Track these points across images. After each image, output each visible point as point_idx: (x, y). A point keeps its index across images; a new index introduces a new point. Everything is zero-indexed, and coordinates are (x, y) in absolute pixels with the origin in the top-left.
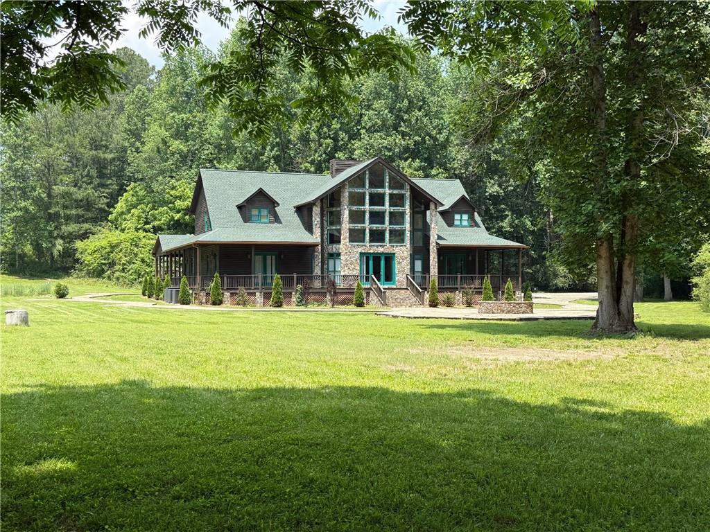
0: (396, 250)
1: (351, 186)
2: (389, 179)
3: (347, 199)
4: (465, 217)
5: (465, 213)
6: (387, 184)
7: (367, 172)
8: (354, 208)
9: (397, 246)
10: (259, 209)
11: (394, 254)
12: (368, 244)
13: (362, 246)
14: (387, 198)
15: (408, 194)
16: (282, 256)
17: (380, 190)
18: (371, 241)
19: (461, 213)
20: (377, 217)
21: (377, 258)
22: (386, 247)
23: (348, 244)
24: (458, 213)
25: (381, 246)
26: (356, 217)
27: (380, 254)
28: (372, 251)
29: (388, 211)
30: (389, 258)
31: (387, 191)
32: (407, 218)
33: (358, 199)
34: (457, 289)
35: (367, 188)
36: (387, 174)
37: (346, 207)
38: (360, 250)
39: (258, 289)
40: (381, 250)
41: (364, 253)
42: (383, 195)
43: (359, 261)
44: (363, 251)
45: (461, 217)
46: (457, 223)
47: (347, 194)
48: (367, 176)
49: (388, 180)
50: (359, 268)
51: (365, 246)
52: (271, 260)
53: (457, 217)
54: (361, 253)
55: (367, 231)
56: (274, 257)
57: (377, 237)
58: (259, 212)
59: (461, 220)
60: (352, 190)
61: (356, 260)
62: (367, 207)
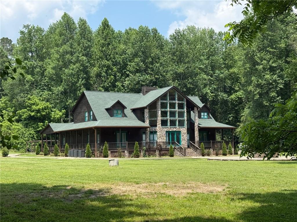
0: (181, 129)
3: (160, 106)
4: (206, 114)
5: (206, 112)
6: (177, 99)
7: (168, 93)
8: (163, 110)
9: (181, 128)
10: (117, 110)
11: (180, 131)
13: (167, 128)
14: (177, 105)
15: (185, 103)
16: (129, 133)
18: (170, 125)
19: (204, 112)
20: (173, 114)
21: (173, 133)
22: (177, 128)
23: (161, 127)
24: (203, 112)
25: (175, 128)
26: (164, 114)
28: (171, 130)
29: (177, 111)
30: (179, 133)
31: (177, 102)
32: (186, 114)
33: (164, 106)
34: (211, 148)
35: (168, 100)
36: (177, 94)
37: (159, 109)
38: (166, 130)
39: (126, 149)
40: (175, 130)
42: (175, 103)
44: (167, 130)
45: (204, 114)
46: (202, 117)
47: (160, 103)
48: (168, 95)
49: (177, 97)
50: (165, 138)
51: (168, 128)
52: (124, 135)
53: (202, 114)
54: (166, 131)
55: (169, 121)
56: (125, 133)
57: (173, 123)
58: (117, 112)
59: (204, 115)
60: (162, 101)
61: (164, 134)
62: (169, 109)
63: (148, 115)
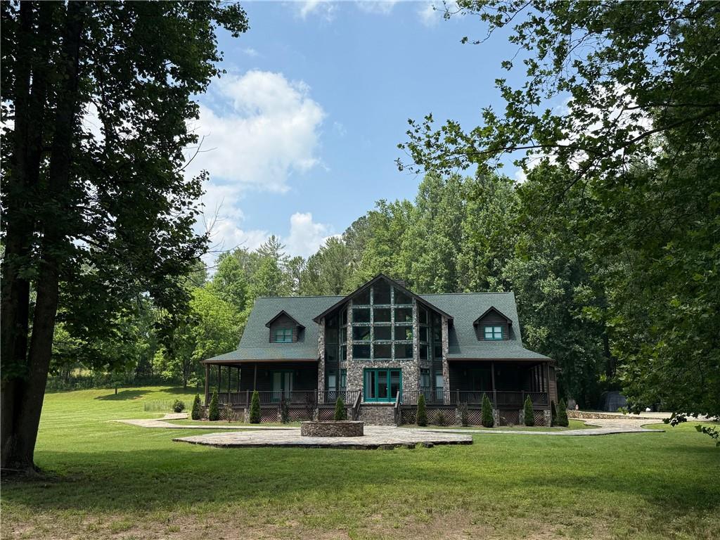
0: (402, 364)
1: (355, 302)
2: (395, 294)
3: (351, 316)
4: (498, 329)
5: (498, 325)
6: (392, 299)
7: (372, 289)
8: (358, 324)
9: (403, 361)
10: (284, 329)
11: (401, 369)
12: (372, 360)
13: (366, 361)
14: (393, 313)
15: (415, 308)
17: (385, 306)
18: (375, 357)
19: (493, 326)
21: (382, 372)
22: (391, 363)
23: (352, 360)
24: (488, 326)
25: (386, 361)
26: (359, 333)
27: (385, 369)
28: (376, 367)
29: (393, 327)
30: (396, 373)
31: (393, 306)
32: (415, 332)
33: (361, 316)
34: (456, 406)
35: (372, 304)
36: (392, 290)
37: (349, 324)
38: (364, 366)
39: (245, 405)
40: (386, 365)
41: (368, 369)
42: (389, 311)
43: (362, 377)
44: (367, 367)
45: (493, 330)
46: (489, 336)
47: (351, 311)
48: (372, 293)
49: (393, 296)
50: (362, 384)
51: (370, 362)
53: (489, 330)
54: (365, 369)
55: (372, 346)
56: (292, 374)
57: (382, 352)
58: (284, 333)
59: (493, 333)
60: (356, 307)
61: (360, 376)
62: (372, 323)
63: (322, 337)
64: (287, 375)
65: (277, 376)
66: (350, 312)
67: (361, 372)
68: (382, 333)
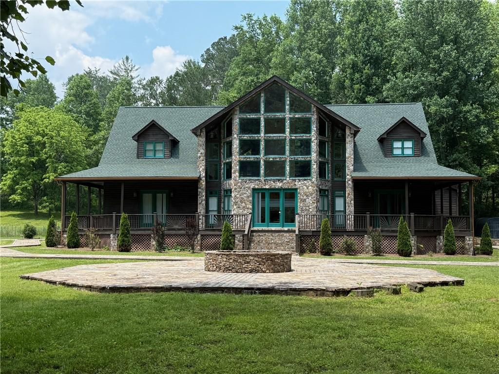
0: (299, 185)
1: (242, 111)
2: (290, 101)
3: (238, 127)
4: (409, 144)
5: (408, 139)
6: (287, 107)
7: (262, 95)
8: (246, 137)
9: (300, 180)
10: (155, 143)
11: (296, 189)
12: (262, 179)
13: (255, 180)
14: (287, 124)
15: (314, 118)
17: (279, 115)
18: (266, 175)
19: (403, 140)
21: (274, 194)
22: (286, 182)
23: (238, 178)
24: (398, 140)
25: (279, 180)
26: (250, 147)
27: (278, 189)
28: (267, 187)
29: (288, 140)
30: (291, 194)
31: (288, 115)
32: (314, 146)
33: (250, 126)
34: (366, 232)
35: (262, 112)
36: (287, 95)
37: (235, 136)
38: (252, 186)
39: (111, 230)
40: (279, 185)
41: (258, 189)
42: (283, 120)
43: (251, 199)
44: (256, 187)
45: (403, 145)
46: (397, 152)
47: (238, 121)
48: (262, 99)
49: (288, 102)
50: (251, 207)
51: (260, 181)
52: (162, 199)
53: (397, 144)
54: (254, 190)
55: (262, 162)
56: (165, 195)
57: (275, 169)
58: (155, 147)
59: (403, 148)
60: (244, 116)
61: (248, 197)
62: (262, 135)
63: (203, 151)
64: (159, 196)
65: (147, 198)
66: (236, 122)
67: (249, 192)
68: (274, 147)
